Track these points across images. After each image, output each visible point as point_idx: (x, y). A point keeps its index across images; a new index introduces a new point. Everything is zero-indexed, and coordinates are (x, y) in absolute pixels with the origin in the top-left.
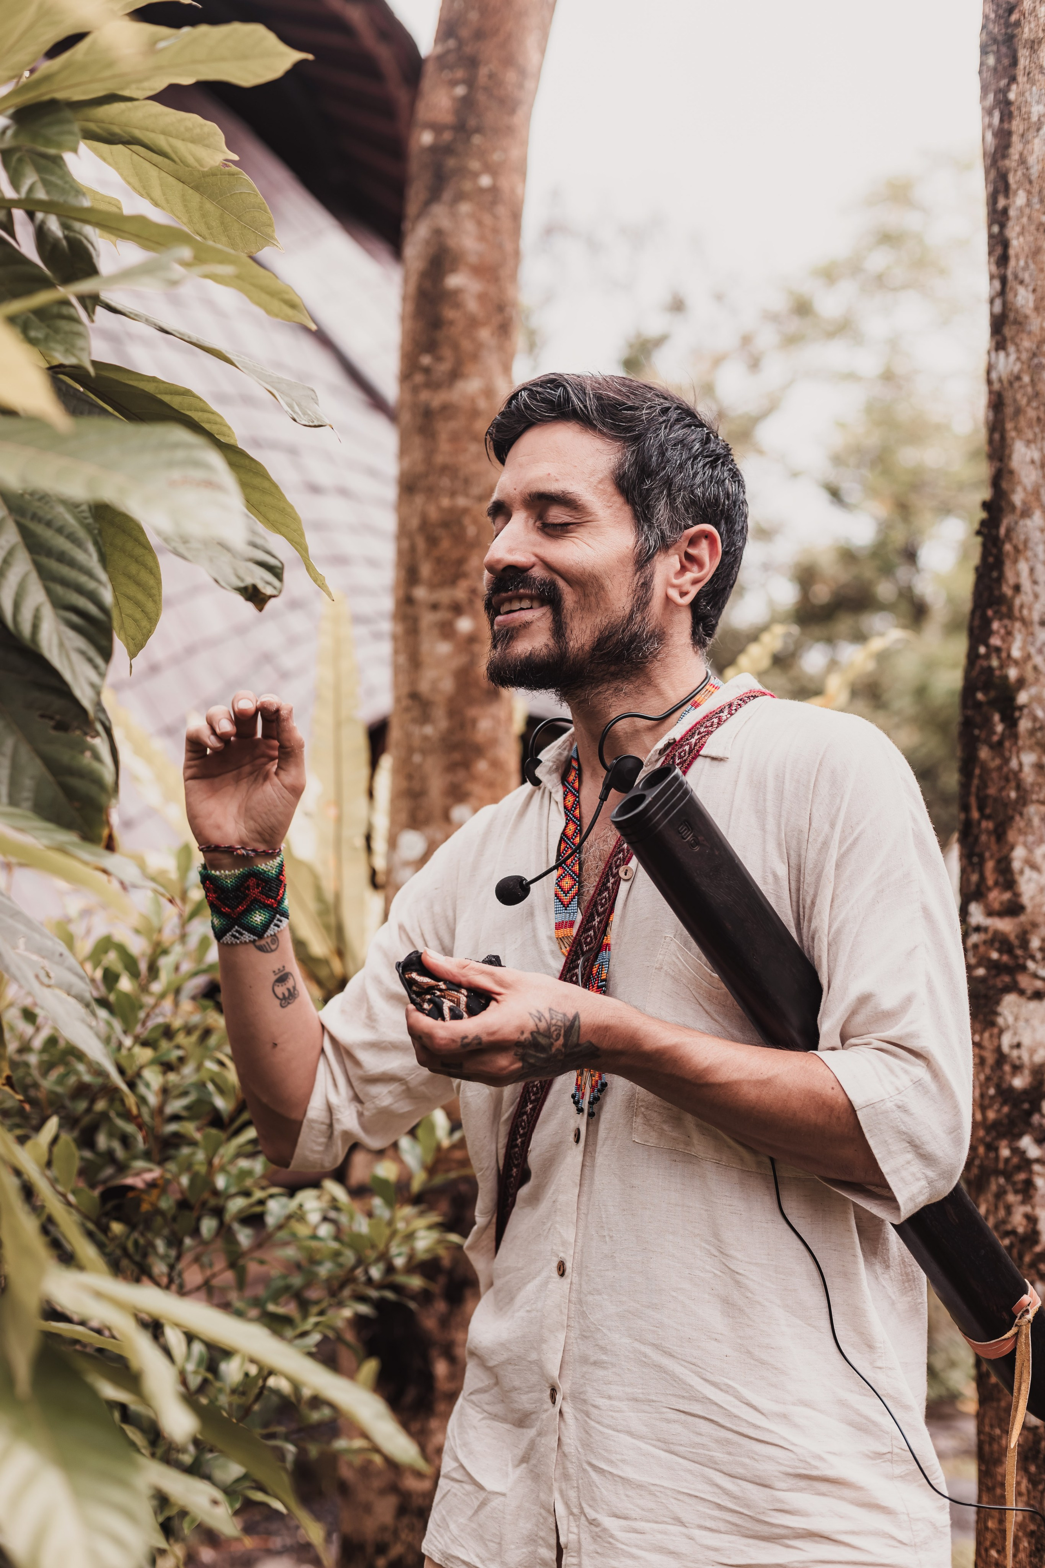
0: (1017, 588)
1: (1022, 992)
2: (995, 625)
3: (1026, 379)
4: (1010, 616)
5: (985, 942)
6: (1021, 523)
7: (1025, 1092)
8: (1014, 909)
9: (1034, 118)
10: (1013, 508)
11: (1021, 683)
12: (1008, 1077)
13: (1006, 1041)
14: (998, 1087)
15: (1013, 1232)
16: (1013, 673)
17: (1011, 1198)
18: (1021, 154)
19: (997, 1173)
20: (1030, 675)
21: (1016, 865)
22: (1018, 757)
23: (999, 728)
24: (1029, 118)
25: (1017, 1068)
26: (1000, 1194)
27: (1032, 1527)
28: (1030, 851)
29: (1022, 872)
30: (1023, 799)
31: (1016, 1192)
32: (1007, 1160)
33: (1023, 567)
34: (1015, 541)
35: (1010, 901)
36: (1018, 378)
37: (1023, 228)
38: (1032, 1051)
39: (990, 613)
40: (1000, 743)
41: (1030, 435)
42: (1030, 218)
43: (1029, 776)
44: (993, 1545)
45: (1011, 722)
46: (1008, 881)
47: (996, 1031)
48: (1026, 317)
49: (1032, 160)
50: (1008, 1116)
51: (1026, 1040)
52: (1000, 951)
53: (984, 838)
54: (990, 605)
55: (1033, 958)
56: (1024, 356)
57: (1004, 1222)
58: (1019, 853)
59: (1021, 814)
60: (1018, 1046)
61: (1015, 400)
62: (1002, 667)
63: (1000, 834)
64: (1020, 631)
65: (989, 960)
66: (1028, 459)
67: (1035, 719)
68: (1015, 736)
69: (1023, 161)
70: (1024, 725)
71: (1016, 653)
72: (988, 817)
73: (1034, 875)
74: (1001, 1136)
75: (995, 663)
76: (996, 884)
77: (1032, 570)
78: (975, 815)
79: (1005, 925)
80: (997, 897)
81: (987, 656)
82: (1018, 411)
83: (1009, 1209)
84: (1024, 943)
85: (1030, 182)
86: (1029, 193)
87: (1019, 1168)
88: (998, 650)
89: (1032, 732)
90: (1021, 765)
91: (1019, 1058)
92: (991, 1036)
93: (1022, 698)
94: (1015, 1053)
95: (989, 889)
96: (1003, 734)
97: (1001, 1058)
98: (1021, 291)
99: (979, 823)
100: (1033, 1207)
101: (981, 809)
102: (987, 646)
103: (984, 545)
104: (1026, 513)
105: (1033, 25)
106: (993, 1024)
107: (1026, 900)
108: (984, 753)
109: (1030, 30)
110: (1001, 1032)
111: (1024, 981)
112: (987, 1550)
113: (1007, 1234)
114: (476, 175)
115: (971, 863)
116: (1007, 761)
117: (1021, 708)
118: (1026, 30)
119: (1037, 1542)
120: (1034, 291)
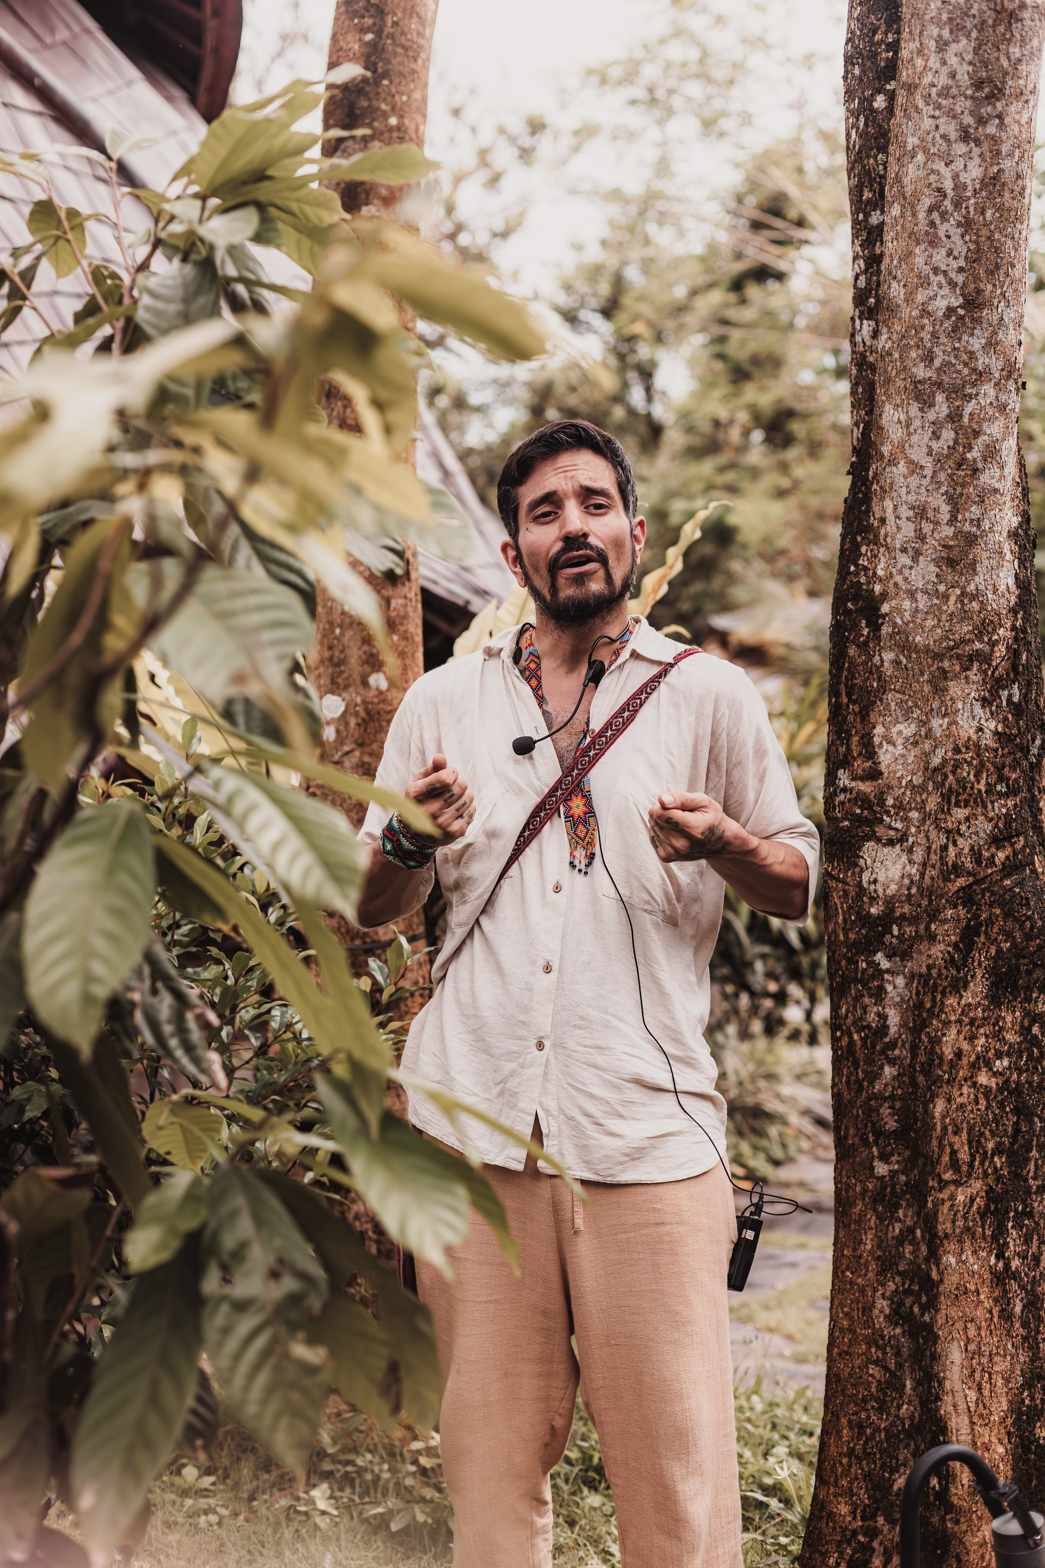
0: (883, 521)
1: (878, 840)
2: (863, 549)
3: (896, 355)
4: (876, 542)
5: (850, 800)
6: (888, 469)
7: (879, 917)
8: (874, 774)
9: (909, 147)
10: (883, 456)
11: (884, 596)
12: (866, 907)
13: (866, 876)
14: (858, 914)
15: (868, 1027)
16: (878, 588)
17: (867, 1000)
18: (897, 174)
19: (857, 981)
20: (891, 589)
21: (877, 740)
22: (880, 655)
23: (865, 632)
24: (905, 146)
25: (873, 900)
26: (858, 998)
27: (879, 1253)
28: (888, 729)
29: (881, 746)
30: (883, 688)
31: (871, 996)
32: (864, 971)
33: (889, 504)
34: (882, 483)
35: (870, 767)
36: (890, 354)
37: (897, 234)
38: (886, 887)
39: (859, 539)
40: (866, 643)
41: (898, 401)
42: (903, 226)
43: (888, 669)
44: (848, 1268)
45: (875, 627)
46: (870, 752)
47: (857, 870)
48: (898, 306)
49: (906, 181)
50: (865, 937)
51: (881, 878)
52: (862, 808)
53: (851, 718)
54: (860, 533)
55: (888, 813)
56: (895, 337)
57: (861, 1019)
58: (879, 730)
59: (881, 700)
60: (875, 881)
61: (886, 371)
62: (868, 583)
63: (864, 715)
64: (884, 555)
65: (854, 814)
66: (896, 419)
67: (895, 625)
68: (879, 638)
69: (898, 180)
70: (886, 630)
71: (880, 573)
72: (855, 702)
73: (891, 748)
74: (860, 952)
75: (863, 580)
76: (860, 754)
77: (895, 507)
78: (845, 700)
79: (865, 787)
80: (861, 765)
81: (857, 574)
82: (888, 381)
83: (864, 1009)
84: (882, 801)
85: (905, 198)
86: (903, 206)
87: (873, 977)
88: (866, 569)
89: (892, 636)
90: (882, 661)
91: (875, 891)
92: (854, 873)
93: (885, 608)
94: (872, 887)
95: (855, 759)
96: (868, 637)
97: (861, 891)
98: (894, 284)
99: (848, 707)
100: (884, 1008)
101: (849, 695)
102: (857, 565)
103: (854, 484)
104: (893, 462)
105: (910, 72)
106: (856, 865)
107: (883, 767)
108: (852, 651)
109: (908, 75)
110: (862, 871)
111: (880, 831)
112: (843, 1272)
113: (863, 1028)
114: (385, 116)
115: (839, 737)
116: (871, 658)
117: (884, 616)
118: (904, 74)
119: (882, 1266)
120: (905, 286)
